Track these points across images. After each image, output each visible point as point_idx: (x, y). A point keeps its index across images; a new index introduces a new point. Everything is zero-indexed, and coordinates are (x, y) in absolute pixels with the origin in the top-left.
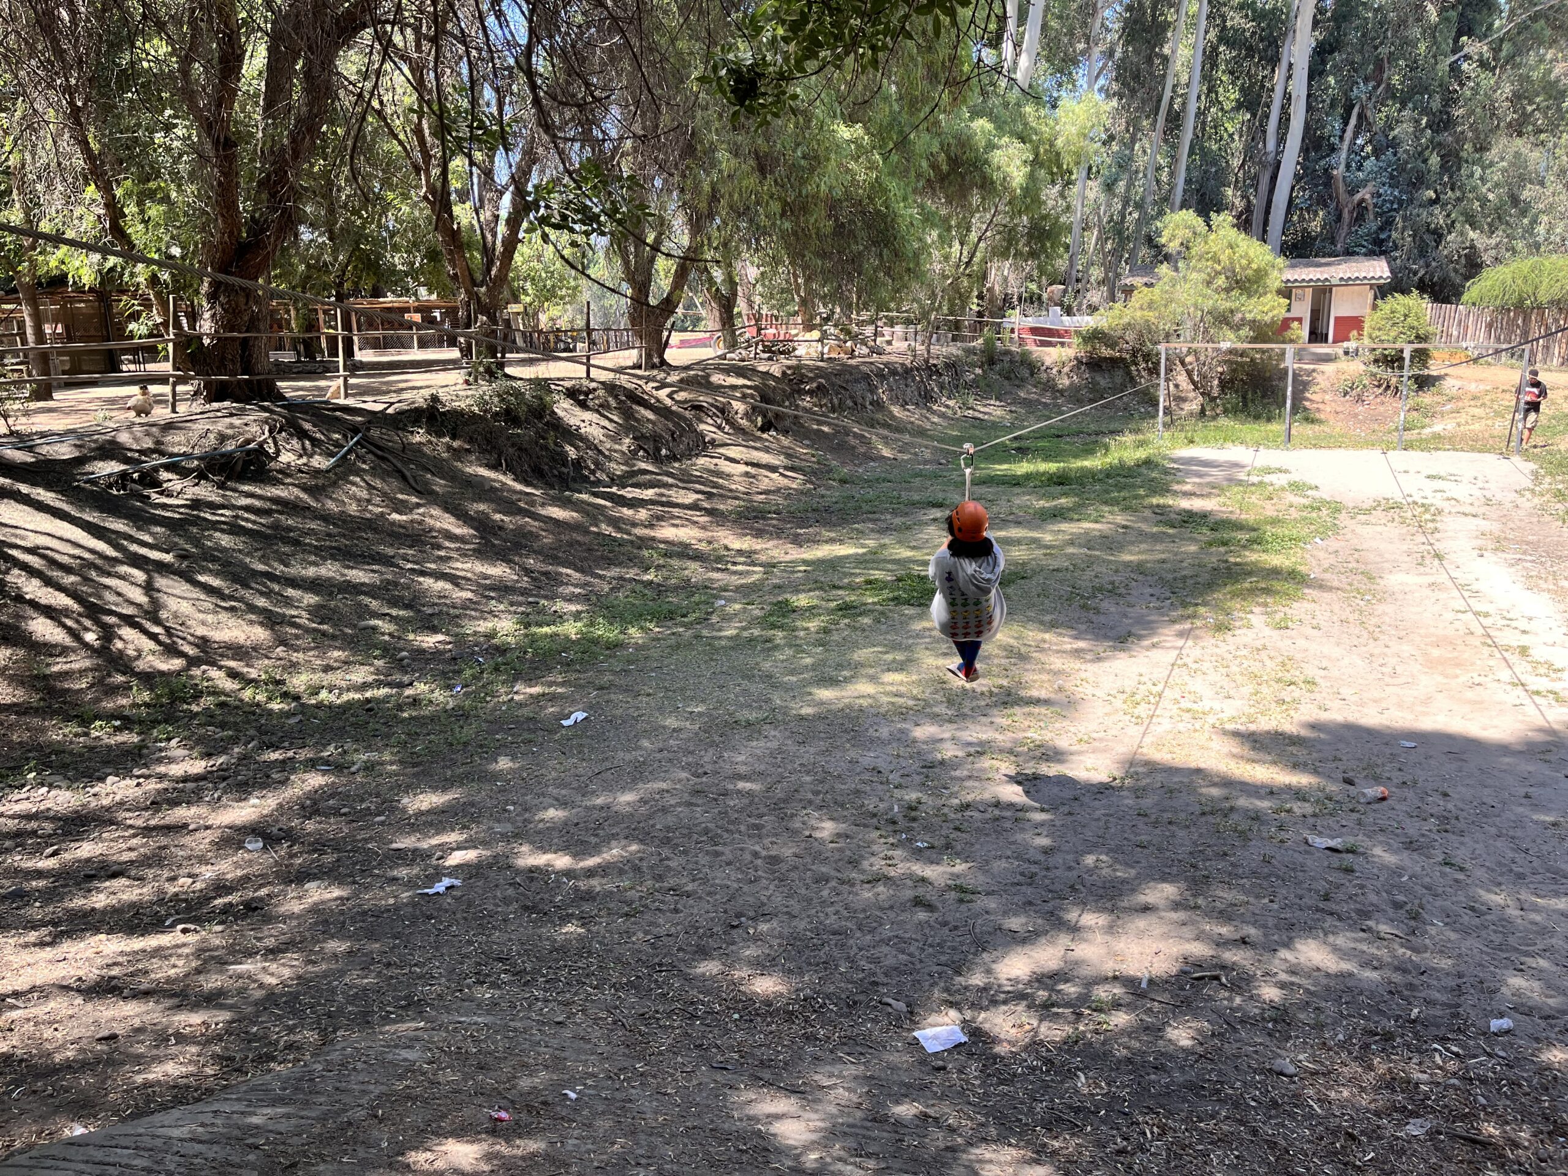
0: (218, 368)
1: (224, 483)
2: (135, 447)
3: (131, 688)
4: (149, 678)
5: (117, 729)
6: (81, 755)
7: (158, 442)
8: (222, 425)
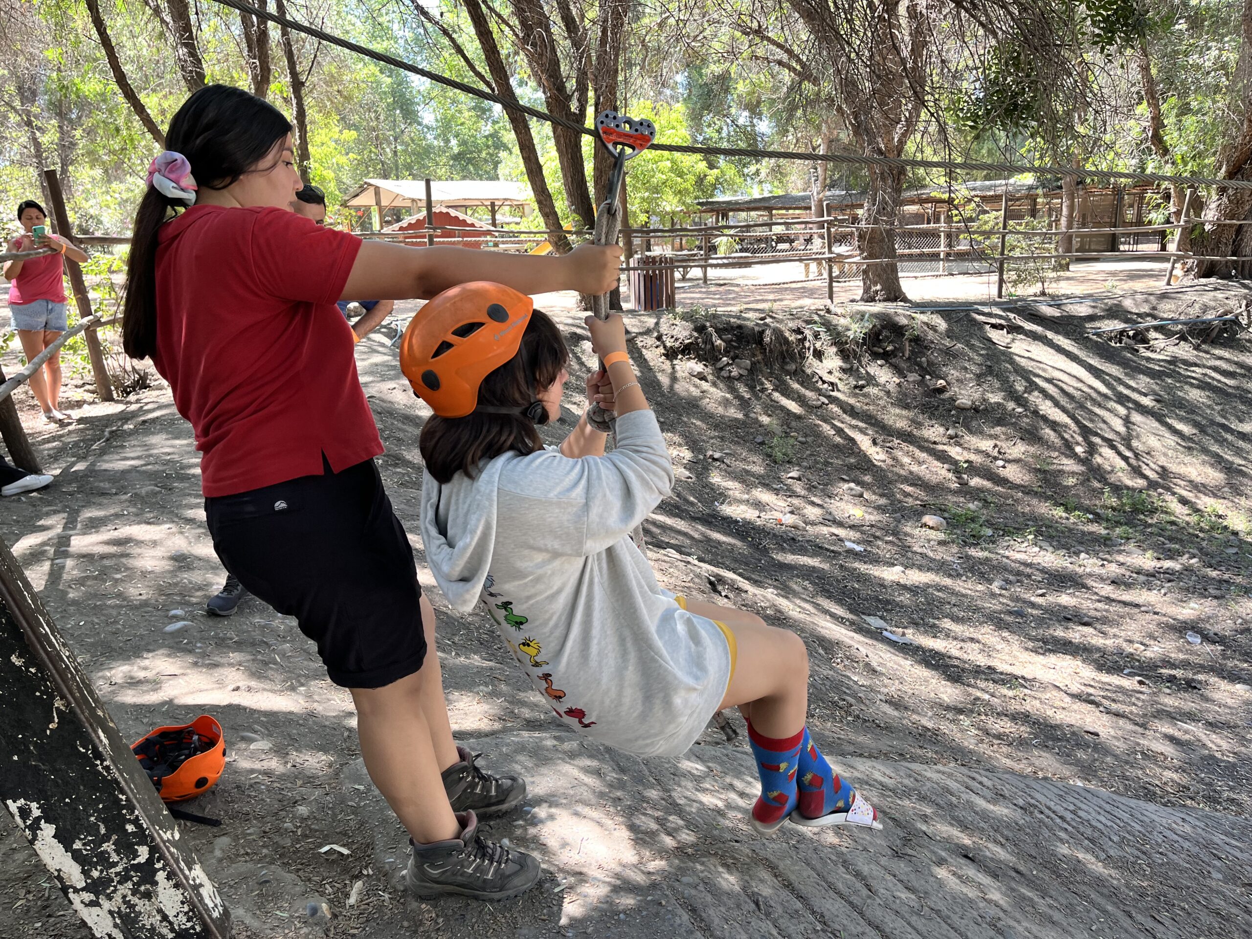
0: (1213, 249)
1: (1199, 345)
2: (1134, 310)
3: (1103, 493)
4: (1117, 489)
5: (1090, 521)
6: (1063, 532)
7: (1154, 308)
8: (1207, 298)
